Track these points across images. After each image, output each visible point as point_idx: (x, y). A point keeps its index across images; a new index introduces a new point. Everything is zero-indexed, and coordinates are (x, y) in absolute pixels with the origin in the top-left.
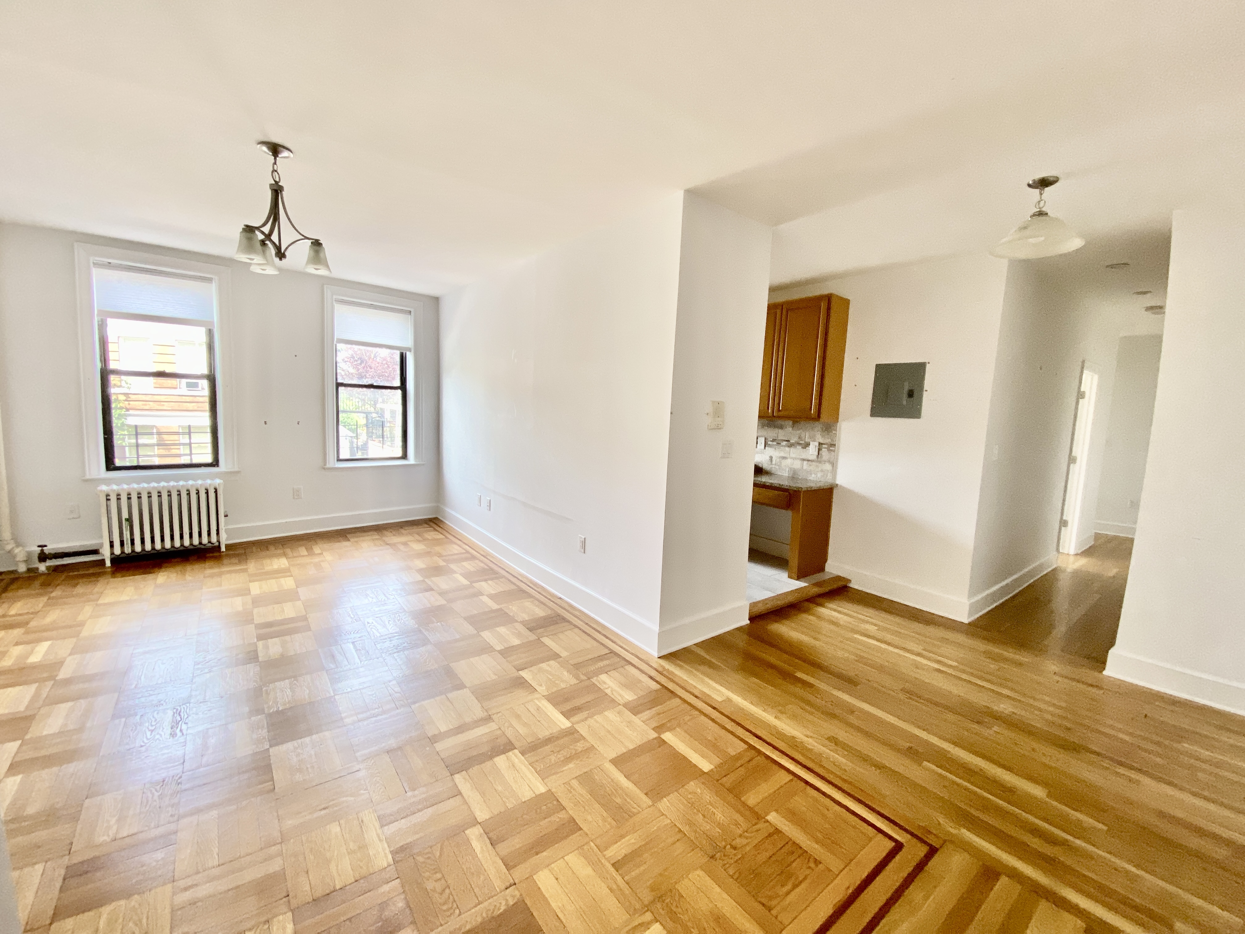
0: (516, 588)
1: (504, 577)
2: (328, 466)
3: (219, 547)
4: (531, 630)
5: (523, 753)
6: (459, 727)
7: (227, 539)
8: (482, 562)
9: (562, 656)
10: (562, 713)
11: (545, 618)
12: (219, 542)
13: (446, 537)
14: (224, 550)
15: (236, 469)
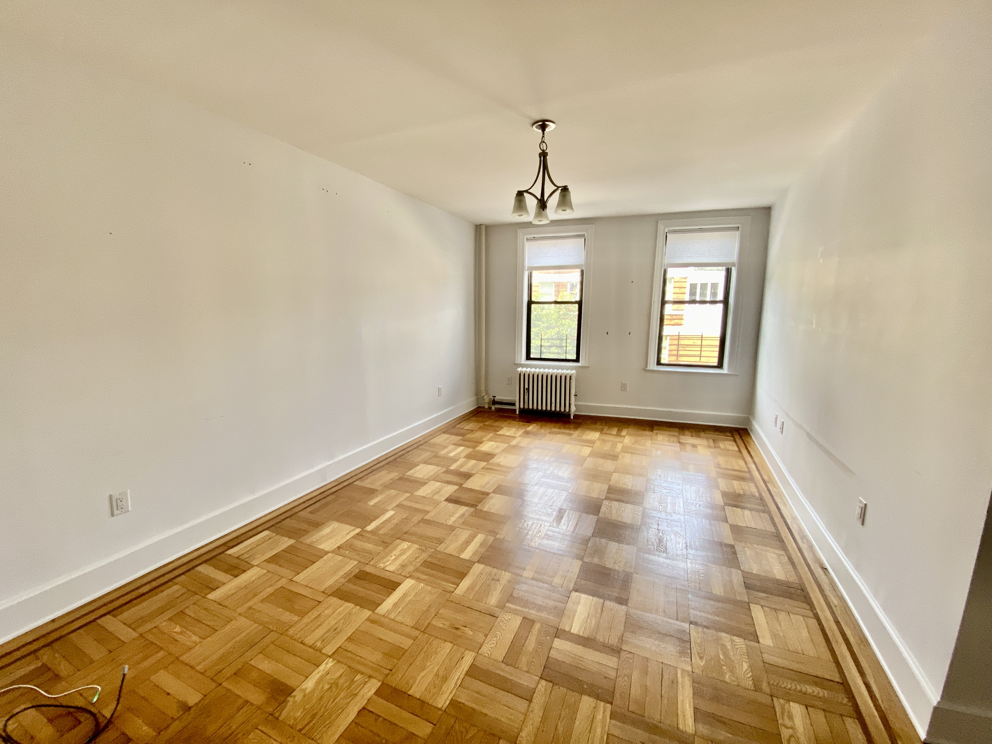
0: (774, 531)
1: (769, 513)
2: (648, 368)
3: (570, 415)
4: (748, 586)
5: (613, 716)
6: (587, 639)
7: (576, 410)
8: (757, 487)
9: (761, 640)
10: (695, 709)
11: (778, 582)
12: (570, 411)
13: (740, 451)
14: (572, 418)
15: (588, 365)
